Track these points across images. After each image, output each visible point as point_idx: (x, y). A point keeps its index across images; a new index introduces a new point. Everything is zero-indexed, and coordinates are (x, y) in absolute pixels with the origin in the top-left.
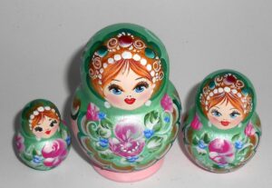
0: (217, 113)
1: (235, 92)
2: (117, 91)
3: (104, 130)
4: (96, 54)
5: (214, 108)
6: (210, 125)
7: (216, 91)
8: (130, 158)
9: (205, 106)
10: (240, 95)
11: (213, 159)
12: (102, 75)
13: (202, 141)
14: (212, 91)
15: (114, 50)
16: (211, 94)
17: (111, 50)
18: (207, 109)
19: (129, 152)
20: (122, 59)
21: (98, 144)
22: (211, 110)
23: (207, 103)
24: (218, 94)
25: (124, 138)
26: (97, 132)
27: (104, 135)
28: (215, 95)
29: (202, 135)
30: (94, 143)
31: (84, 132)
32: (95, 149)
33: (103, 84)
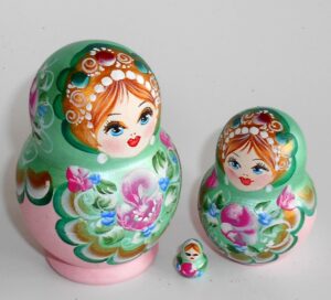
0: (235, 163)
1: (264, 135)
2: (118, 131)
3: (106, 197)
4: (70, 86)
5: (232, 155)
6: (227, 183)
8: (146, 229)
9: (222, 152)
10: (271, 141)
11: (226, 235)
12: (92, 113)
14: (234, 130)
15: (98, 73)
16: (232, 135)
17: (93, 74)
18: (223, 156)
19: (146, 219)
20: (114, 82)
21: (99, 224)
22: (228, 158)
23: (224, 148)
24: (241, 135)
25: (136, 199)
26: (95, 205)
27: (106, 205)
28: (236, 136)
29: (216, 196)
30: (92, 225)
31: (72, 215)
32: (93, 234)
33: (96, 127)
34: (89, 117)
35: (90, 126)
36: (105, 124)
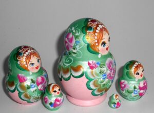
0: (33, 64)
2: (104, 45)
3: (103, 69)
7: (25, 55)
9: (24, 65)
12: (97, 39)
13: (32, 84)
16: (25, 57)
17: (94, 27)
18: (26, 66)
21: (102, 80)
22: (29, 65)
23: (25, 63)
24: (27, 55)
25: (111, 68)
27: (104, 72)
28: (26, 57)
30: (100, 80)
31: (93, 78)
32: (100, 83)
33: (98, 44)
34: (96, 41)
35: (97, 44)
36: (101, 43)
